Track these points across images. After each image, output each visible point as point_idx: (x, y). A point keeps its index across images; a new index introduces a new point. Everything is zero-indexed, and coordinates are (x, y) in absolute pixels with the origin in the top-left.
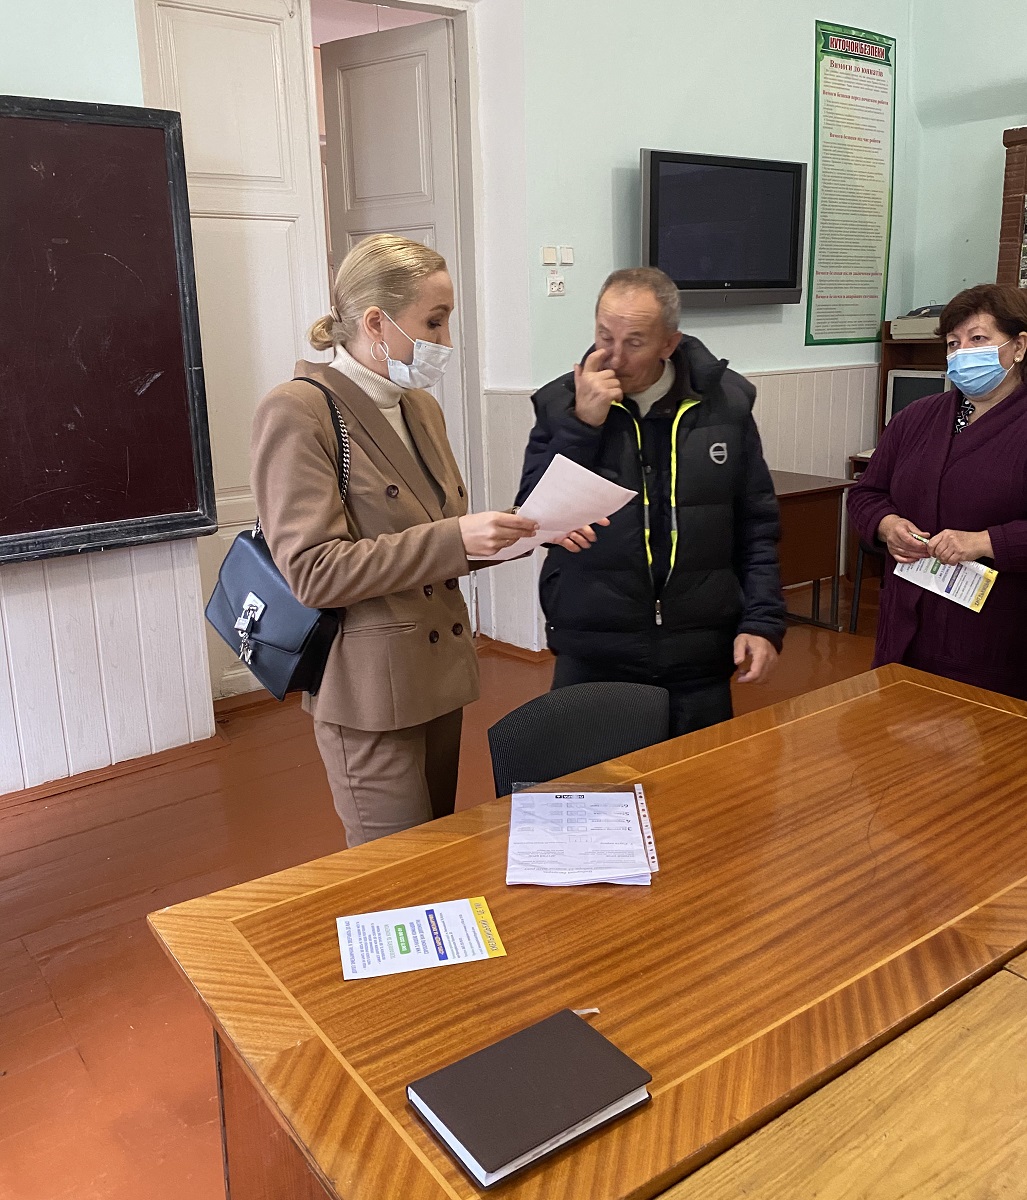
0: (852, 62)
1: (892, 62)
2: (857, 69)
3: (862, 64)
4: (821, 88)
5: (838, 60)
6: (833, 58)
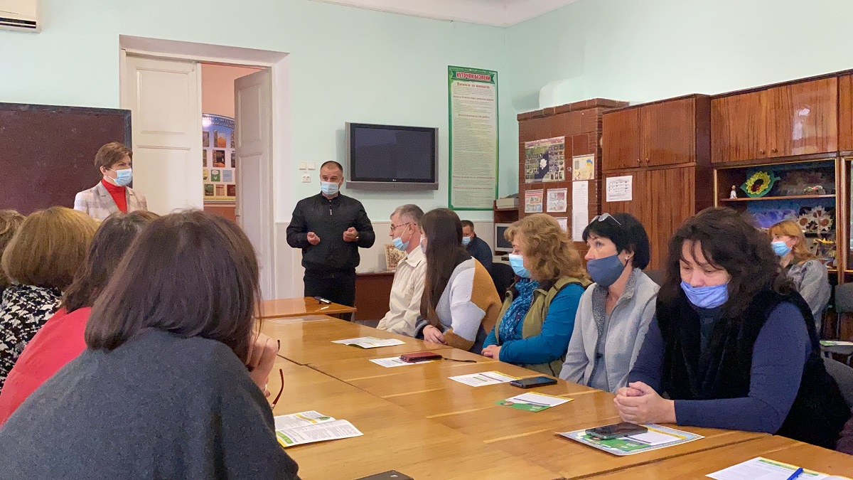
0: (470, 83)
1: (495, 81)
2: (473, 86)
3: (476, 83)
4: (452, 95)
5: (461, 82)
6: (458, 81)
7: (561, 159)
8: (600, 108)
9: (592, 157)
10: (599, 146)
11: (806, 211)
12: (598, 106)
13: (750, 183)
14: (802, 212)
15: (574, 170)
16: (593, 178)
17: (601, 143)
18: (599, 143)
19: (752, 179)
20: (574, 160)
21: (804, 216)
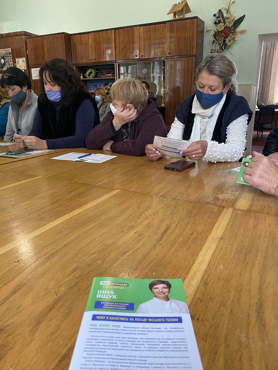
7: (10, 59)
8: (25, 36)
9: (24, 59)
10: (27, 54)
11: (107, 84)
12: (24, 35)
13: (88, 73)
14: (105, 85)
15: (17, 65)
16: (26, 69)
17: (27, 53)
18: (26, 52)
19: (88, 71)
20: (17, 60)
21: (106, 86)
